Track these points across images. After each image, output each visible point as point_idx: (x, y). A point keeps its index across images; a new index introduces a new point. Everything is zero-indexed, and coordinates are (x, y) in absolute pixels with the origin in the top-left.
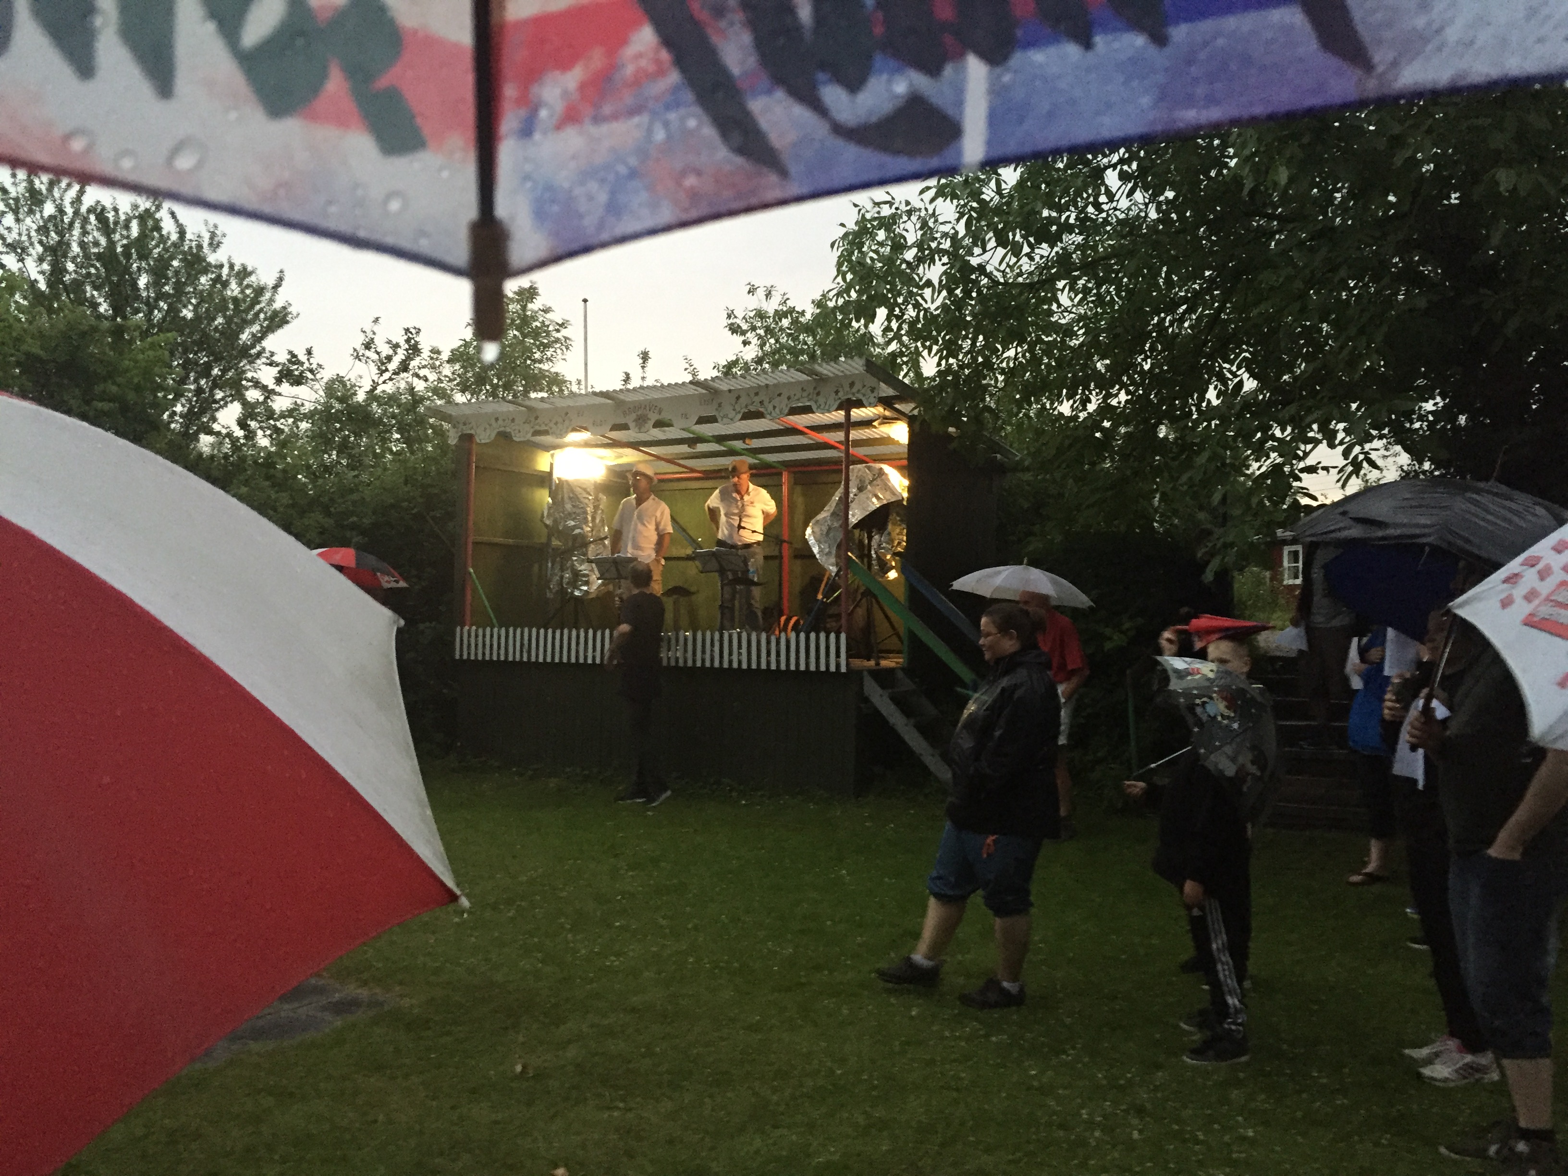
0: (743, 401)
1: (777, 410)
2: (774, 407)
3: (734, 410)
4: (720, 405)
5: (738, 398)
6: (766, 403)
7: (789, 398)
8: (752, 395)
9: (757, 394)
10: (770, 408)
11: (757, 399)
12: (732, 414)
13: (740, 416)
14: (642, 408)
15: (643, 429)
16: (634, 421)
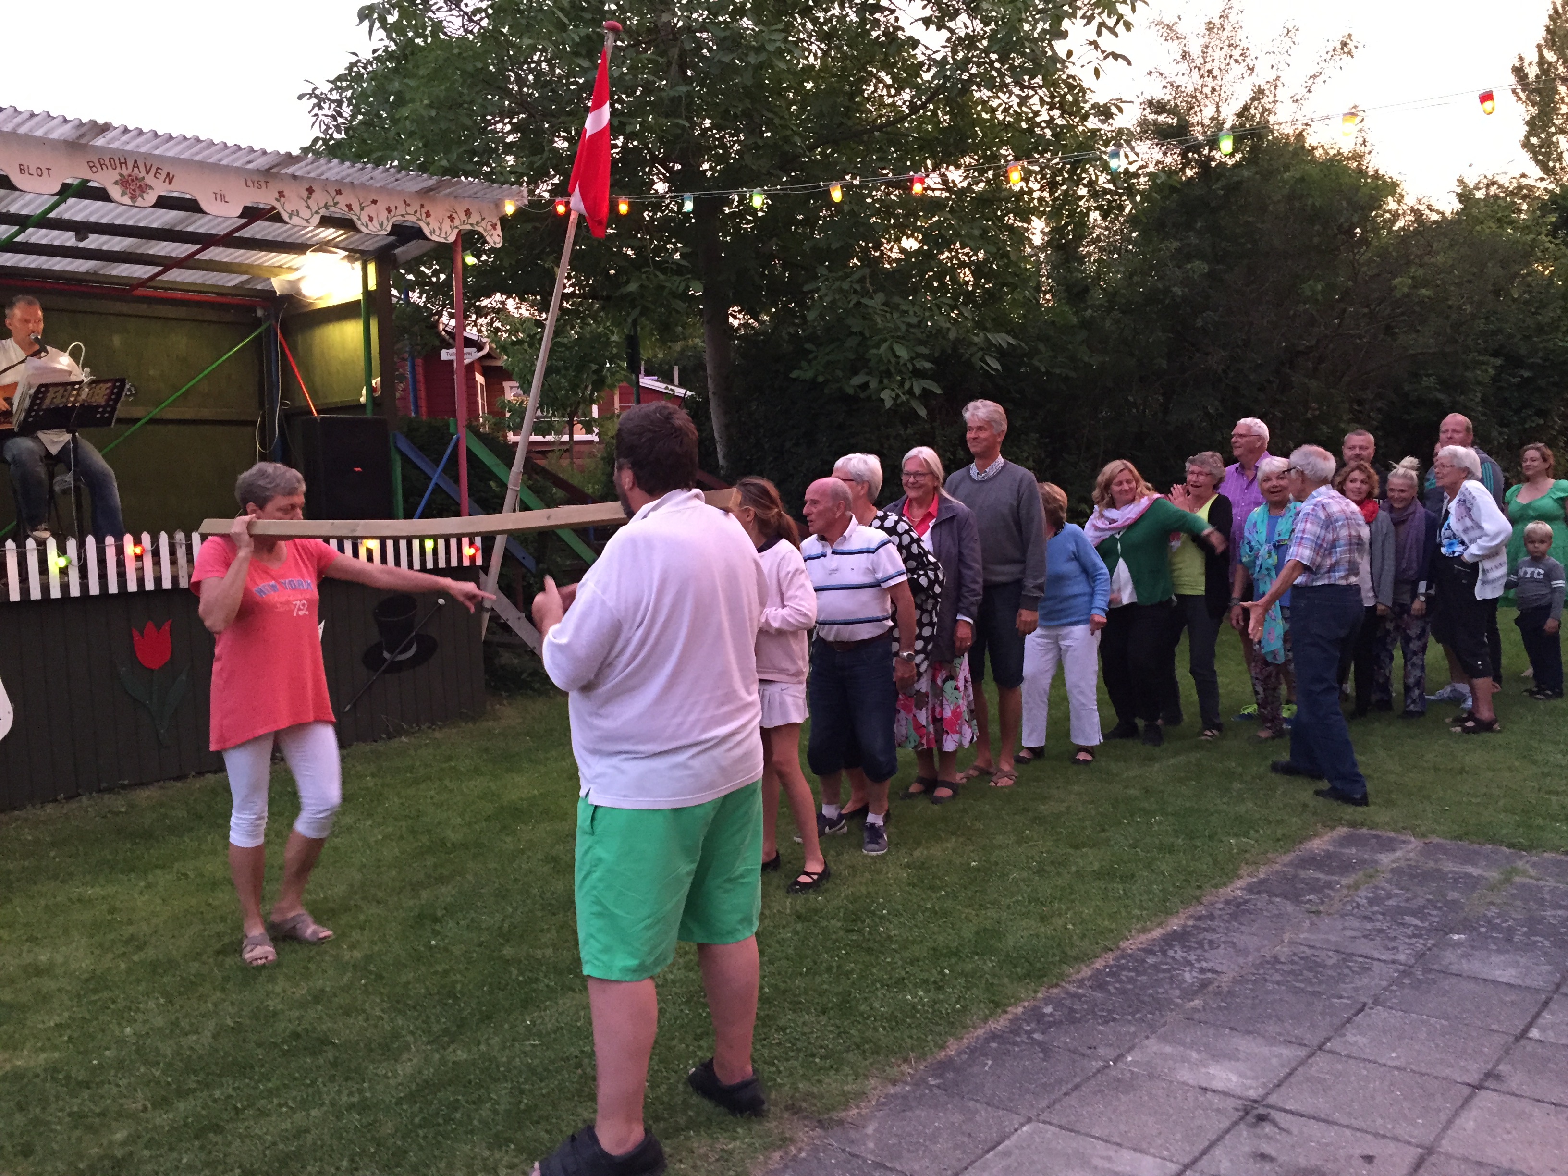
0: (320, 198)
1: (375, 222)
2: (371, 219)
3: (308, 207)
4: (281, 194)
5: (310, 191)
6: (356, 207)
7: (389, 210)
8: (333, 193)
9: (339, 192)
10: (365, 219)
11: (342, 200)
12: (306, 213)
13: (316, 219)
14: (130, 164)
15: (139, 202)
16: (116, 183)
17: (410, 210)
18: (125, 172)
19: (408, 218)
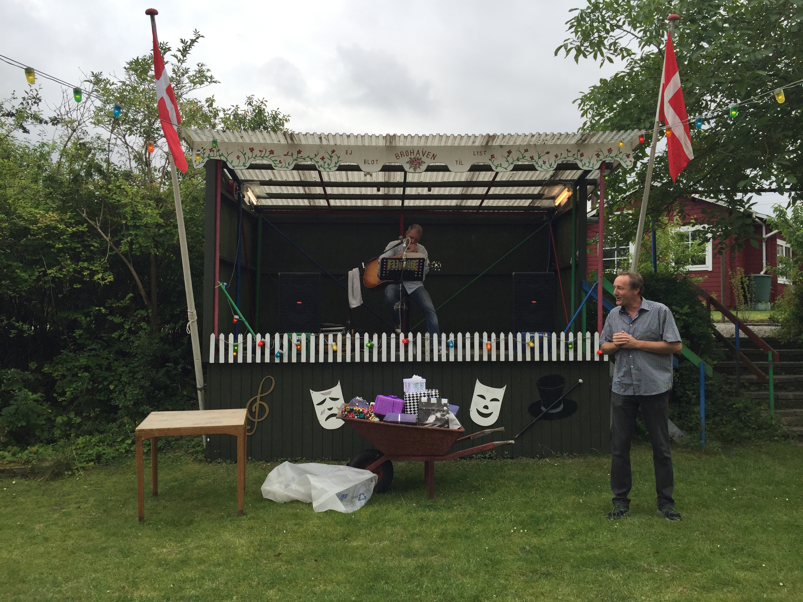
0: (515, 155)
2: (544, 163)
3: (507, 161)
4: (493, 156)
5: (509, 152)
7: (556, 156)
9: (526, 151)
12: (505, 165)
13: (511, 167)
14: (415, 153)
15: (418, 170)
16: (408, 163)
17: (569, 154)
18: (412, 157)
19: (568, 159)
